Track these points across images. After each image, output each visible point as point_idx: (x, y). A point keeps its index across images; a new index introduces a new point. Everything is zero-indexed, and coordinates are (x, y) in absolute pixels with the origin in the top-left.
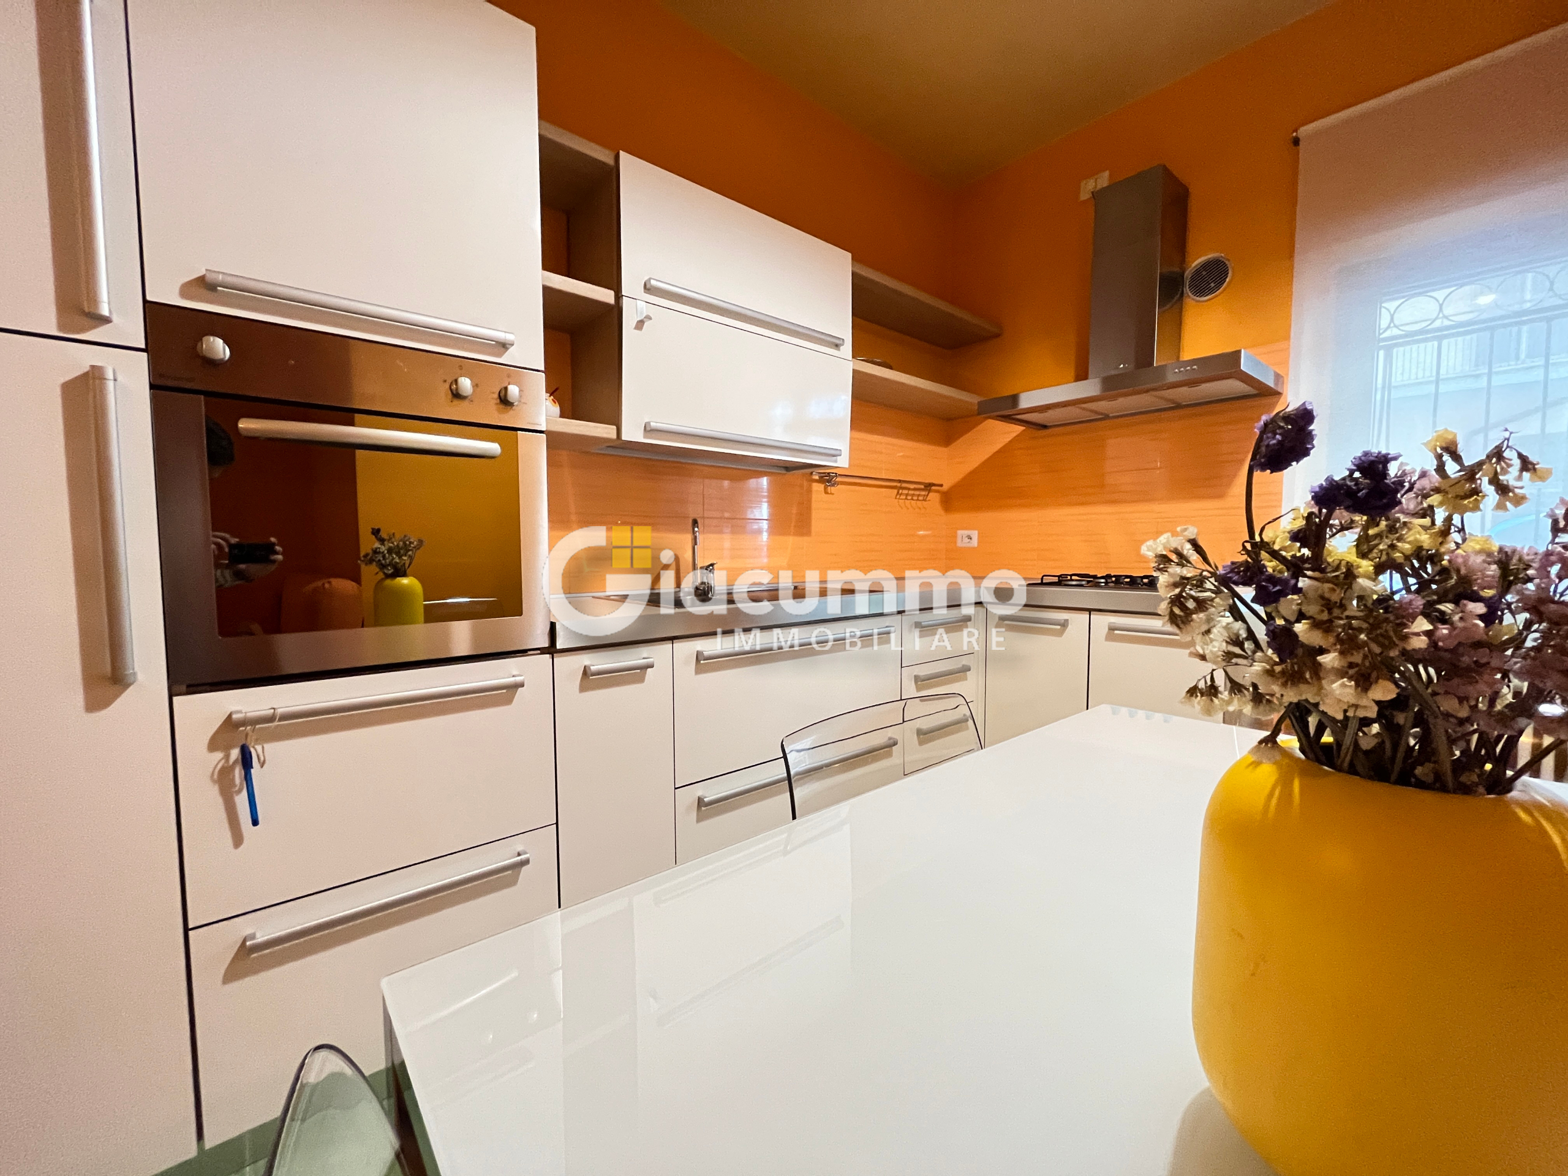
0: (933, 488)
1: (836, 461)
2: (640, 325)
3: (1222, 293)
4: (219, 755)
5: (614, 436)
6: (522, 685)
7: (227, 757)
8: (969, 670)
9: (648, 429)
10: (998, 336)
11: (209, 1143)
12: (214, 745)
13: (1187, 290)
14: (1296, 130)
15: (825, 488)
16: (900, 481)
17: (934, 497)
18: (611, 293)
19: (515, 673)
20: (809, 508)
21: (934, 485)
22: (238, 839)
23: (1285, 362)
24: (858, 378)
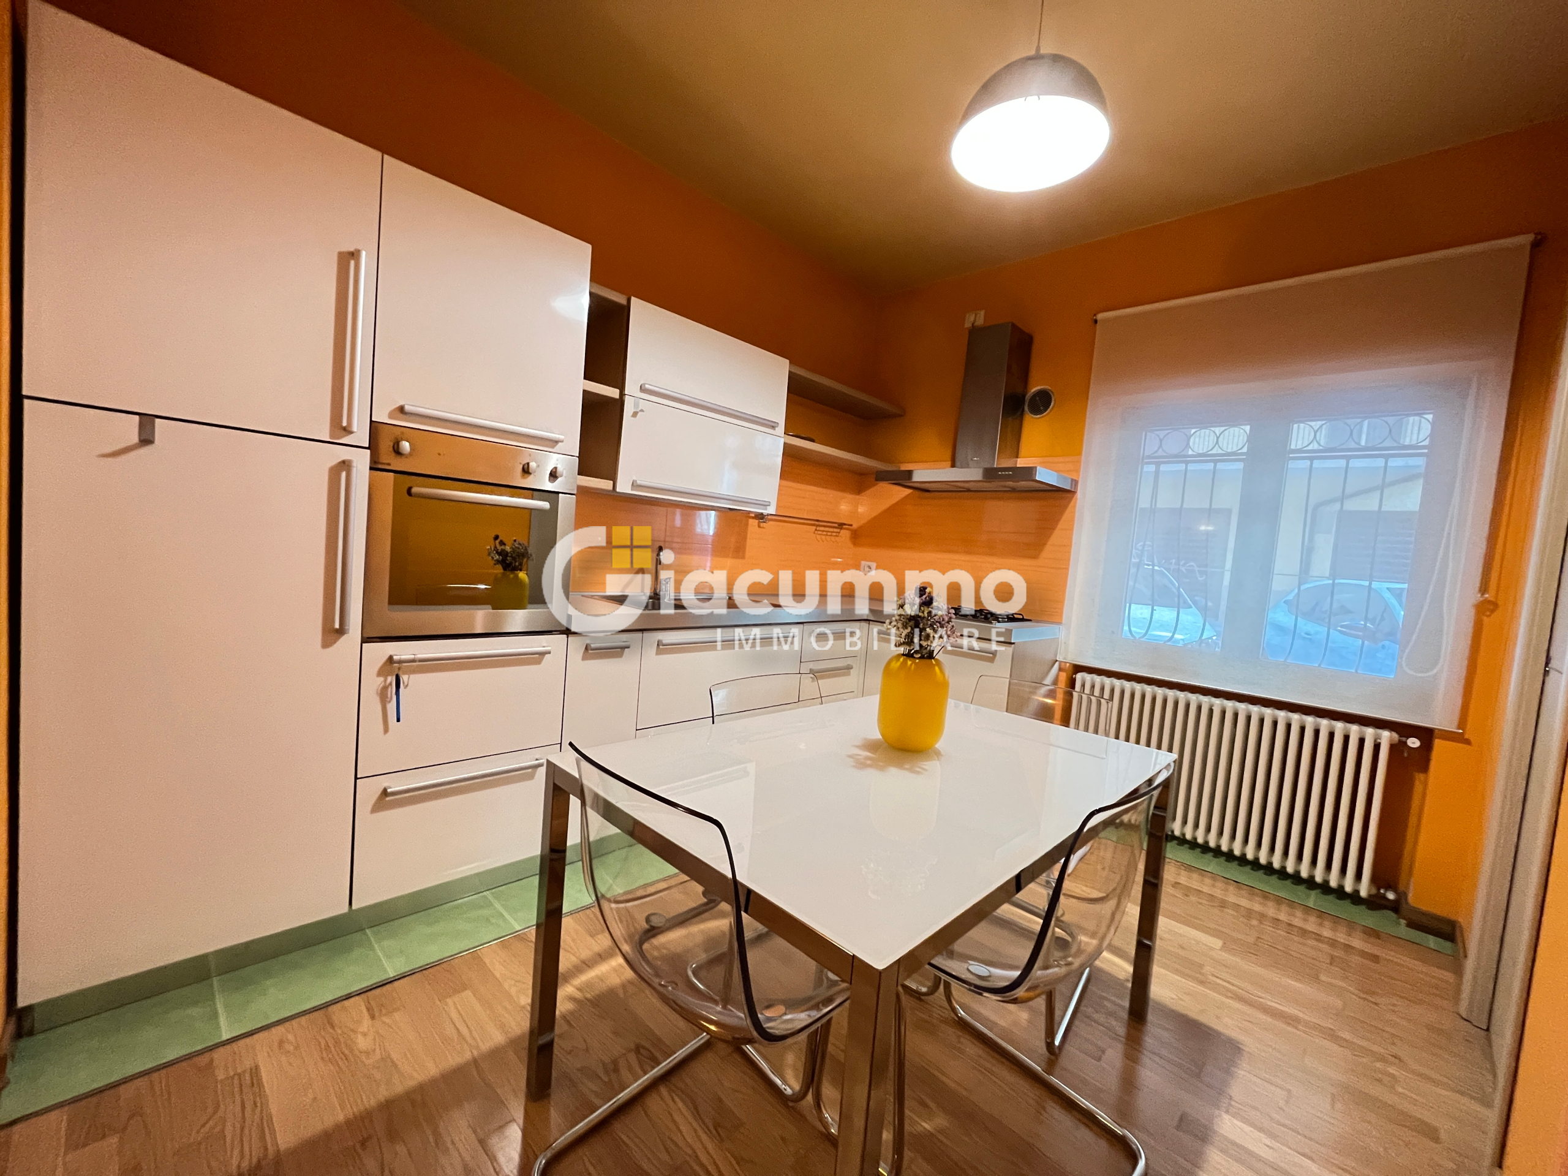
0: (845, 527)
1: (766, 509)
2: (635, 414)
3: (1047, 415)
4: (382, 679)
5: (611, 488)
6: (549, 653)
7: (385, 681)
8: (852, 668)
9: (635, 484)
10: (901, 416)
11: (354, 907)
12: (381, 673)
13: (1026, 408)
14: (1095, 315)
15: (759, 522)
16: (818, 521)
17: (845, 534)
18: (618, 391)
19: (545, 645)
20: (745, 538)
21: (845, 524)
22: (386, 730)
23: (1078, 471)
24: (787, 448)
